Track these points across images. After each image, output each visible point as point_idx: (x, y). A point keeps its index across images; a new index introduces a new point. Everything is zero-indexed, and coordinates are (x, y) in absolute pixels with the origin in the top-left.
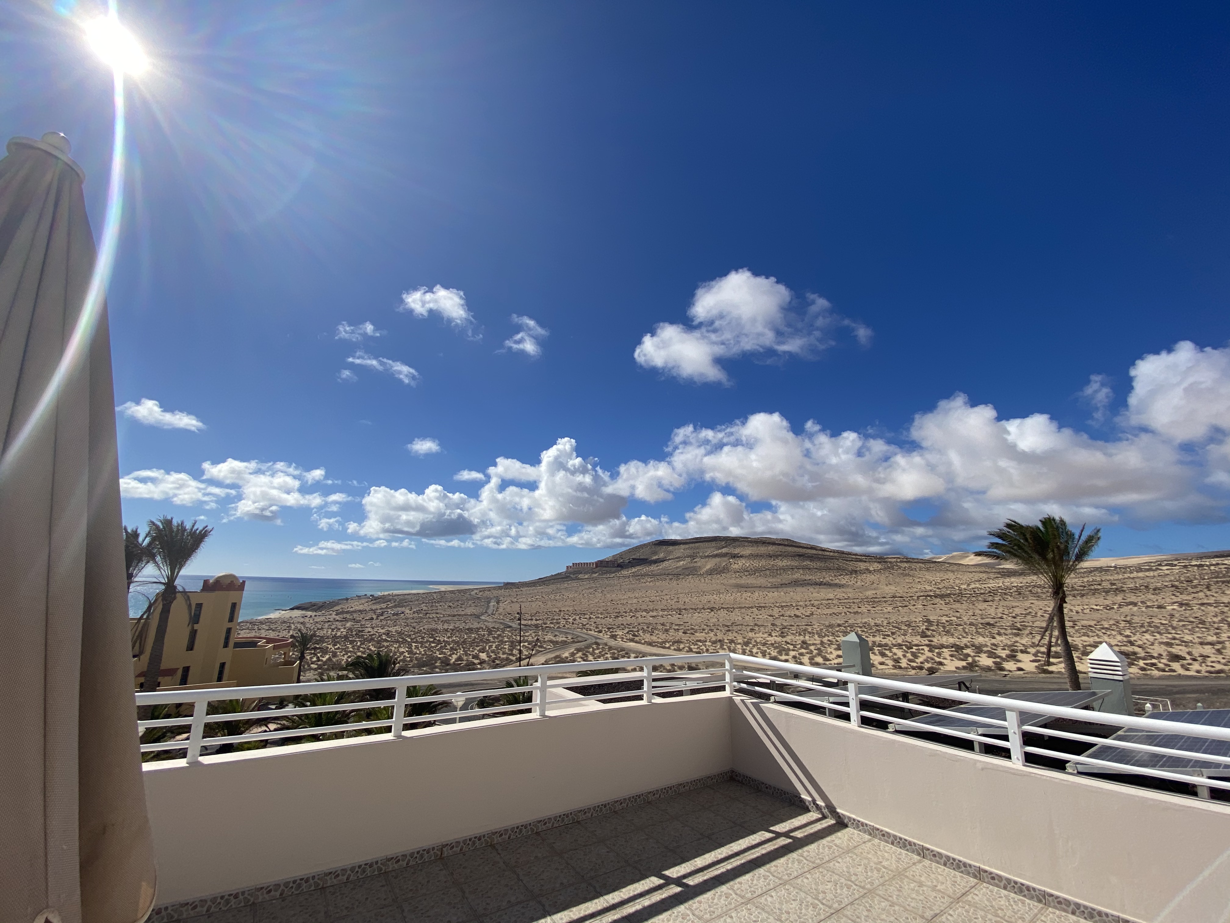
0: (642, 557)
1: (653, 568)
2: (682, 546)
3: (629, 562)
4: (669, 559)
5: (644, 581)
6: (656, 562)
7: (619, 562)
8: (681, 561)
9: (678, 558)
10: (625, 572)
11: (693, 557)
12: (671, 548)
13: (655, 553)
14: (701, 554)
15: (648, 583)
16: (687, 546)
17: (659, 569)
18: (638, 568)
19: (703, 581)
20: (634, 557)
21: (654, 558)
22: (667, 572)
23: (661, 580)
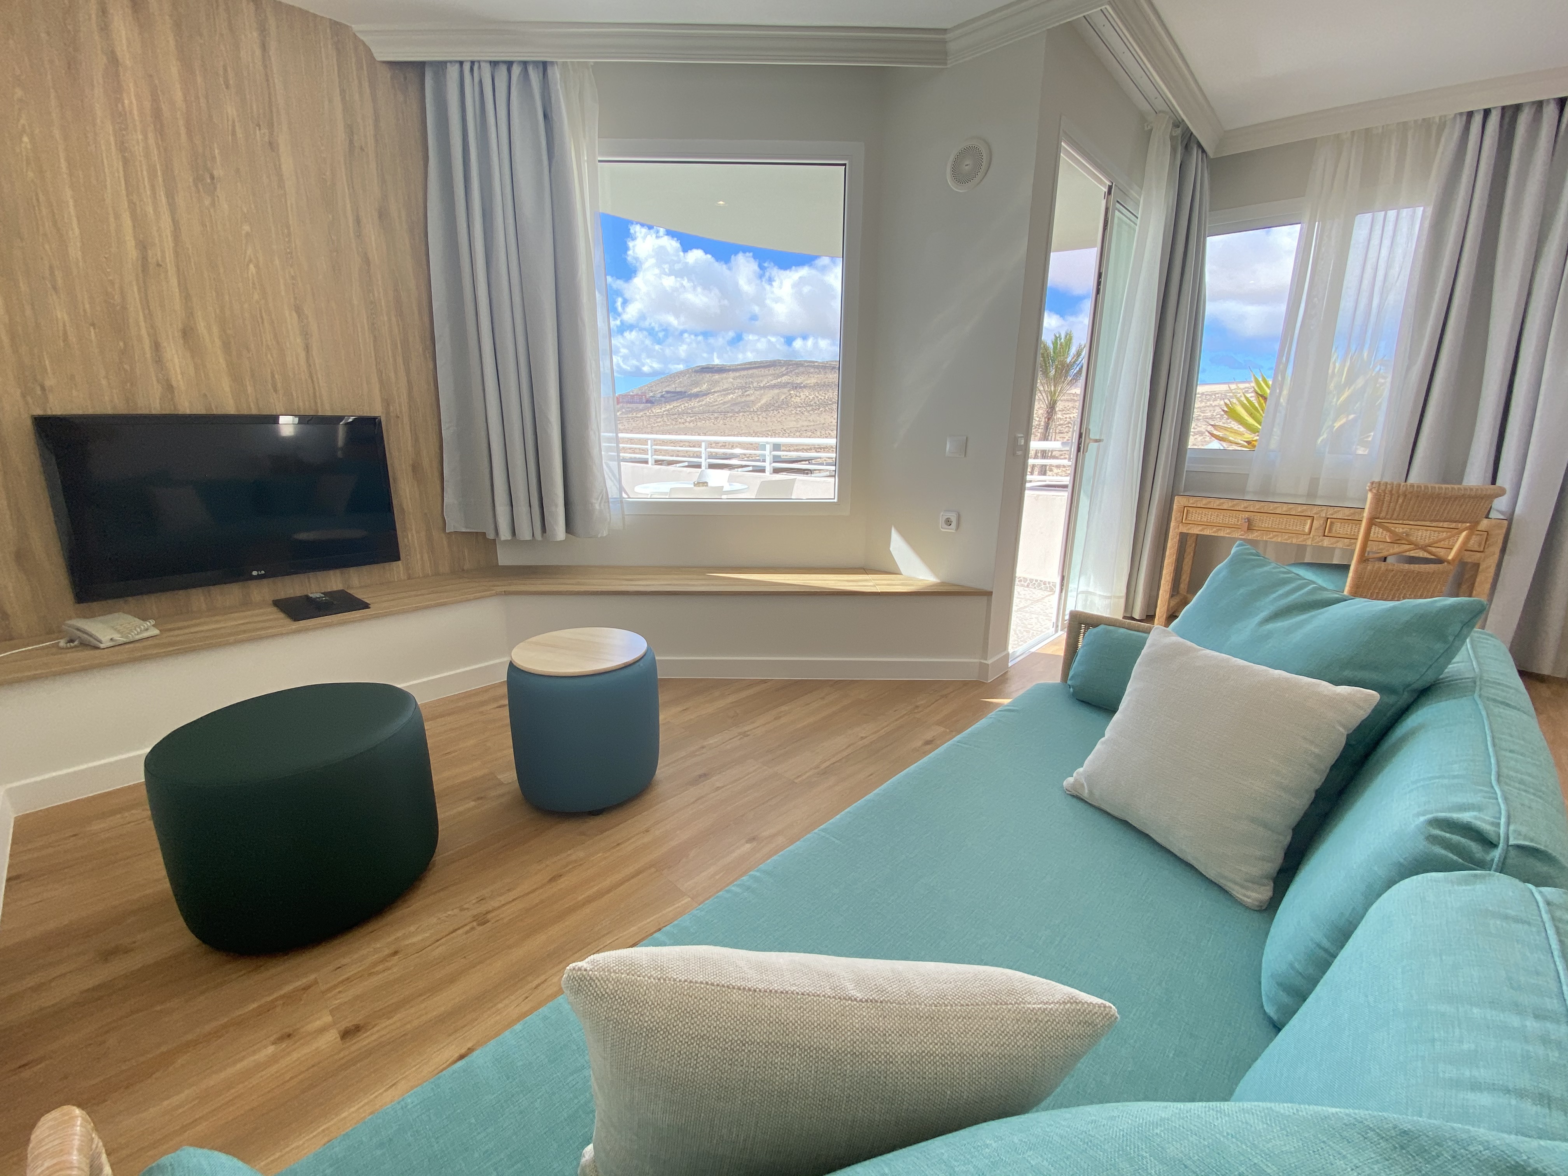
0: (678, 390)
1: (694, 403)
2: (731, 374)
3: (662, 396)
4: (715, 392)
5: (683, 421)
6: (696, 395)
7: (648, 396)
8: (729, 394)
9: (727, 389)
10: (657, 410)
11: (744, 388)
12: (717, 377)
13: (696, 384)
14: (755, 384)
15: (687, 424)
16: (737, 374)
17: (701, 406)
18: (675, 404)
19: (756, 419)
20: (667, 389)
21: (695, 390)
22: (711, 409)
23: (704, 419)
